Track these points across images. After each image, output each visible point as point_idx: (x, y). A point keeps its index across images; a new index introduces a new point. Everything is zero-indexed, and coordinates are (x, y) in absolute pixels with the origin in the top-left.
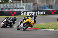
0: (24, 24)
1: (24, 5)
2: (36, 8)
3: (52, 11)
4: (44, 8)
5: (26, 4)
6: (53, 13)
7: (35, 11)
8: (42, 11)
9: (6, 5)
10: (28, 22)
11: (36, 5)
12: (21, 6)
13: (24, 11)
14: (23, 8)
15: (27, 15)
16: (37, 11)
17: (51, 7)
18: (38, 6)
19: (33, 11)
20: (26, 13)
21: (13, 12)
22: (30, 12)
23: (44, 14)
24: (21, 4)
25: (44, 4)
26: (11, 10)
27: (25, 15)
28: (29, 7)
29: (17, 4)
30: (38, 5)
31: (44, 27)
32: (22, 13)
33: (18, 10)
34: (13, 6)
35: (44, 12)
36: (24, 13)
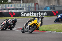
0: (30, 26)
1: (24, 5)
2: (37, 9)
3: (54, 12)
4: (46, 9)
5: (26, 4)
6: (55, 14)
7: (36, 12)
8: (43, 12)
9: (5, 6)
10: (34, 24)
11: (37, 5)
12: (21, 6)
13: (24, 12)
14: (23, 9)
15: (27, 16)
16: (38, 12)
17: (53, 8)
18: (39, 7)
19: (34, 12)
20: (26, 14)
21: (12, 13)
22: (31, 13)
23: (45, 15)
24: (21, 4)
25: (45, 5)
26: (10, 11)
27: (25, 16)
28: (29, 7)
29: (17, 4)
30: (39, 5)
31: (46, 29)
32: (22, 14)
33: (18, 11)
34: (12, 6)
35: (46, 13)
36: (24, 14)
